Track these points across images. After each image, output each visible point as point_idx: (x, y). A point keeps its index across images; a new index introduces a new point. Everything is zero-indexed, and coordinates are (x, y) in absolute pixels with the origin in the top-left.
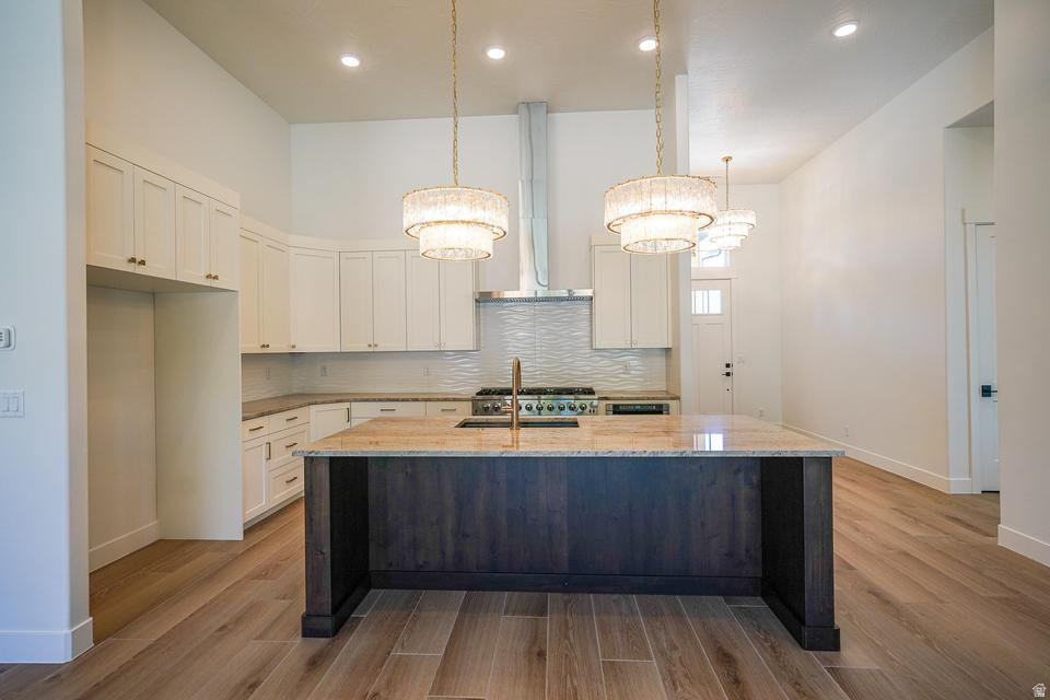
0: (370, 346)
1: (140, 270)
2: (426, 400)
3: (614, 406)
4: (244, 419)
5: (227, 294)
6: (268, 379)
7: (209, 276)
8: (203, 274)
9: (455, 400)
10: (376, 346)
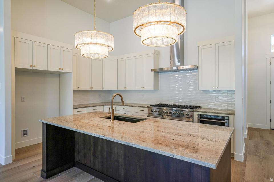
0: (124, 88)
1: (34, 68)
2: (135, 106)
3: (201, 115)
4: (74, 109)
5: (68, 73)
6: (100, 97)
7: (60, 69)
8: (58, 68)
9: (143, 107)
10: (126, 88)
